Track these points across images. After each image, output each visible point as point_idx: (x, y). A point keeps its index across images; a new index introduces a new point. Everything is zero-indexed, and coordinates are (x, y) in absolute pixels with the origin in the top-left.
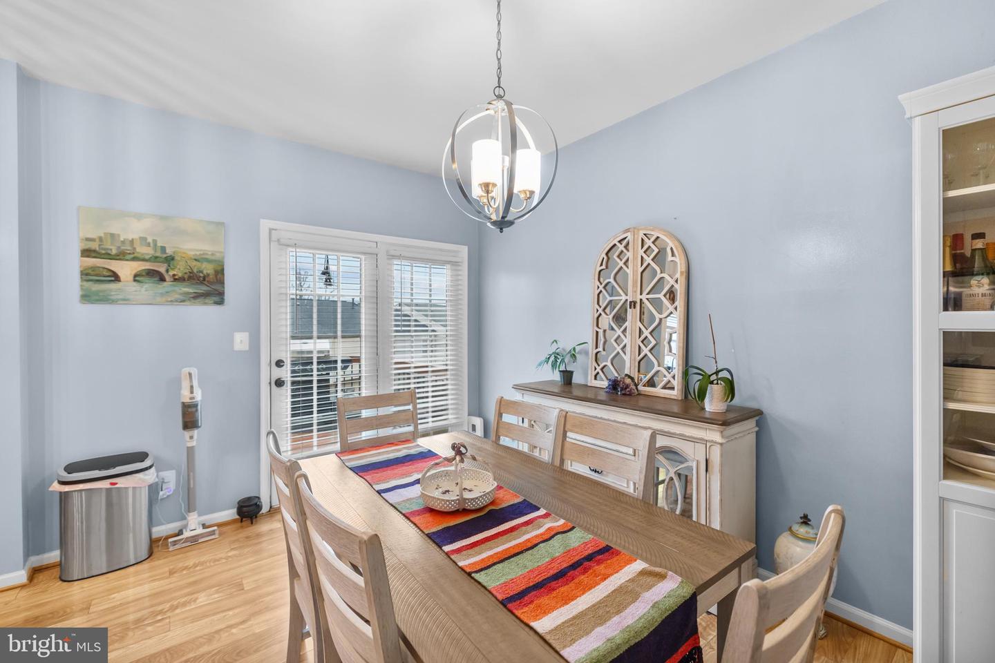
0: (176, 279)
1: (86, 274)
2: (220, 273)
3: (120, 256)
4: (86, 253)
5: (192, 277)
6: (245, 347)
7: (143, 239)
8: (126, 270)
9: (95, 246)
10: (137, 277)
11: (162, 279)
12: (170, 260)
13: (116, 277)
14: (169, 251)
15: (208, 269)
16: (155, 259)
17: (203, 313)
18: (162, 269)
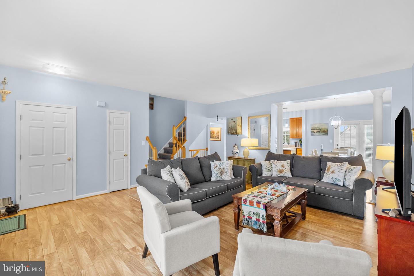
0: (321, 132)
1: (312, 132)
2: (328, 131)
3: (315, 130)
4: (311, 129)
5: (324, 132)
6: (332, 142)
7: (317, 127)
8: (315, 131)
9: (312, 129)
10: (317, 132)
11: (320, 132)
12: (321, 129)
13: (314, 132)
14: (321, 128)
15: (326, 130)
16: (319, 129)
17: (325, 136)
18: (320, 131)
